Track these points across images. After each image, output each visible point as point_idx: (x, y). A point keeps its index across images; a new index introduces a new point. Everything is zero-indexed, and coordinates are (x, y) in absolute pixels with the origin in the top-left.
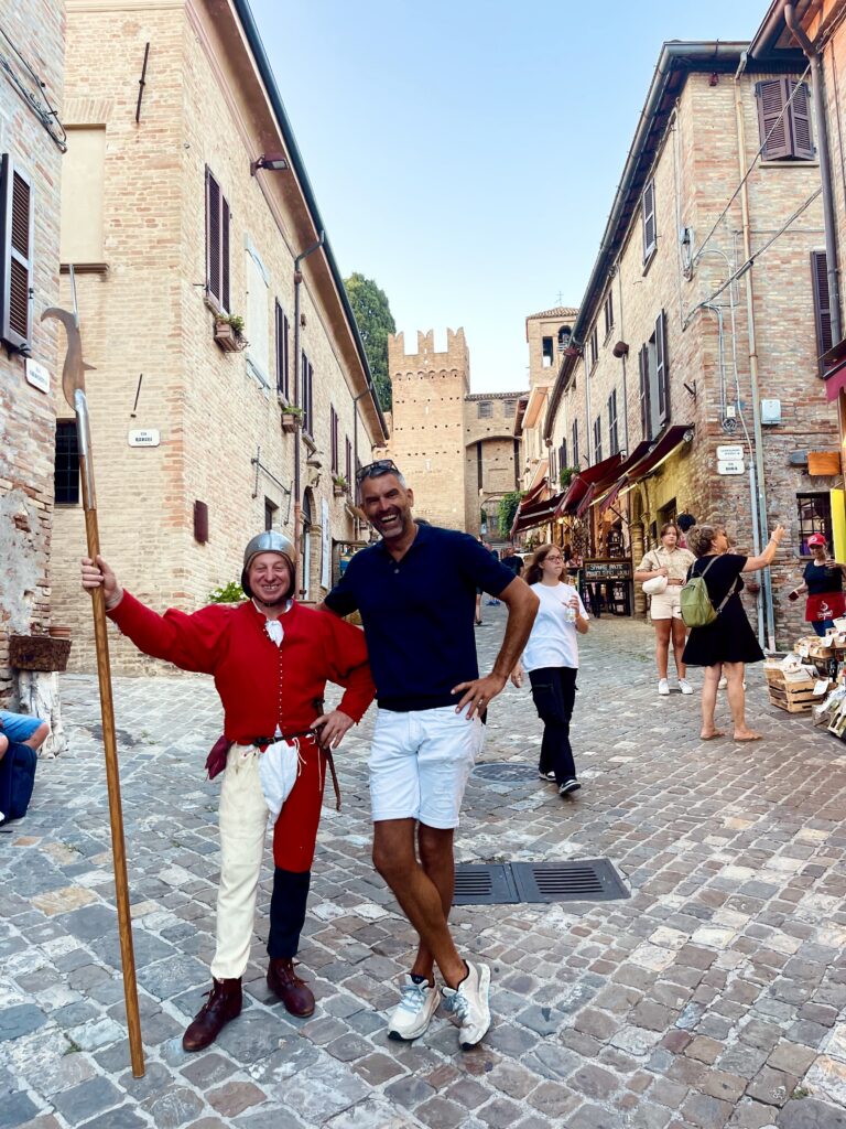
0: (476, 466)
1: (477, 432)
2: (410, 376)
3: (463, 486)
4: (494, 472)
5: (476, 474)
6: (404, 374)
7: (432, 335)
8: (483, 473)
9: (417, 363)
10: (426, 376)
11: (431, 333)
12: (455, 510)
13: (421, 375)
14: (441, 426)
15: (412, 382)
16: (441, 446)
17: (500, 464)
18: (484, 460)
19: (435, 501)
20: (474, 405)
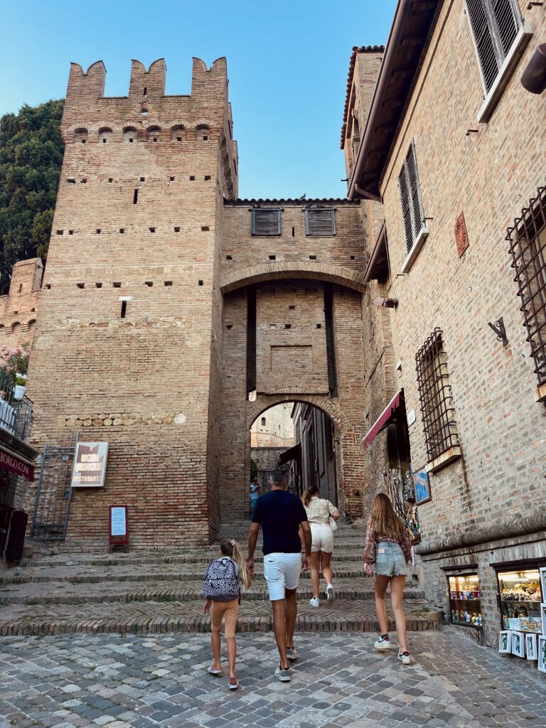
0: (243, 338)
1: (247, 262)
2: (105, 136)
3: (207, 360)
4: (281, 352)
5: (242, 354)
6: (93, 128)
7: (164, 67)
8: (259, 352)
9: (124, 112)
10: (142, 135)
11: (159, 64)
12: (181, 419)
13: (131, 135)
14: (164, 229)
15: (110, 147)
16: (160, 271)
17: (295, 336)
18: (261, 326)
19: (132, 395)
20: (243, 214)
